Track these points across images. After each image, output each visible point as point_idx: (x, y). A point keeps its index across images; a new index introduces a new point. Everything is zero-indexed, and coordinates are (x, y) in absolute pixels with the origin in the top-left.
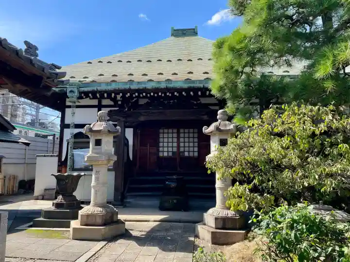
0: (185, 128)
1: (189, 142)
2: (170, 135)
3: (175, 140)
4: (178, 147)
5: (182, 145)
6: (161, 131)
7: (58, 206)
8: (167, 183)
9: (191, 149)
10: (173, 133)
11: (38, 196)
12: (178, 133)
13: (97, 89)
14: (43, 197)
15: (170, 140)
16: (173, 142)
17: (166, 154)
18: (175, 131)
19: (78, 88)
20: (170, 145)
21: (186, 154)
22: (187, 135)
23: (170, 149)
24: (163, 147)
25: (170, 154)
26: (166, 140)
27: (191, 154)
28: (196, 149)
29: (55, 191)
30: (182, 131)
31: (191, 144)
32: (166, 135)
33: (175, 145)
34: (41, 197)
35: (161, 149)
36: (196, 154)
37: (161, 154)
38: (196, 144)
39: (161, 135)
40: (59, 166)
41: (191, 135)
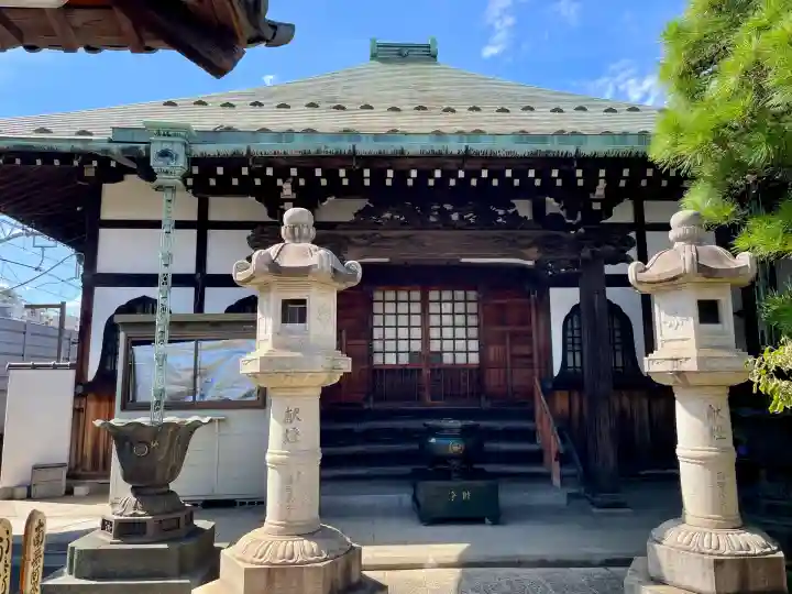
0: (441, 288)
1: (454, 326)
2: (403, 308)
3: (416, 320)
4: (426, 339)
5: (434, 333)
6: (378, 295)
7: (126, 530)
8: (433, 440)
9: (460, 345)
10: (409, 302)
11: (12, 489)
12: (425, 302)
13: (249, 151)
14: (29, 488)
15: (403, 320)
16: (409, 327)
17: (391, 360)
18: (416, 295)
19: (185, 145)
20: (403, 333)
21: (447, 359)
22: (447, 308)
23: (403, 346)
24: (384, 339)
25: (404, 359)
26: (391, 320)
27: (461, 359)
28: (474, 345)
29: (64, 472)
30: (433, 295)
31: (460, 332)
32: (390, 308)
33: (417, 333)
34: (23, 492)
35: (377, 346)
36: (474, 359)
37: (378, 359)
38: (473, 332)
39: (377, 308)
40: (77, 396)
41: (460, 307)
